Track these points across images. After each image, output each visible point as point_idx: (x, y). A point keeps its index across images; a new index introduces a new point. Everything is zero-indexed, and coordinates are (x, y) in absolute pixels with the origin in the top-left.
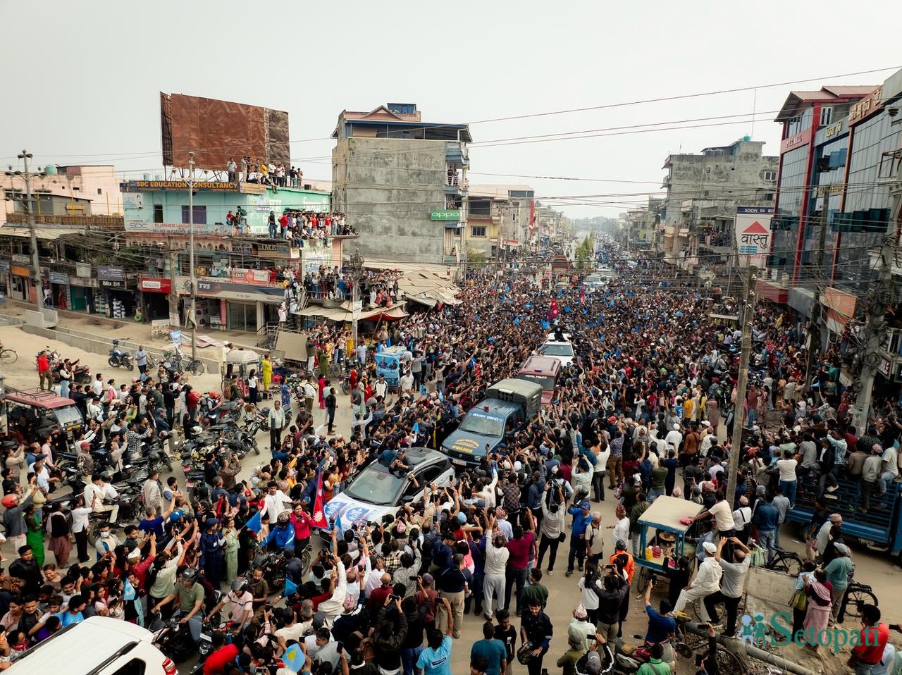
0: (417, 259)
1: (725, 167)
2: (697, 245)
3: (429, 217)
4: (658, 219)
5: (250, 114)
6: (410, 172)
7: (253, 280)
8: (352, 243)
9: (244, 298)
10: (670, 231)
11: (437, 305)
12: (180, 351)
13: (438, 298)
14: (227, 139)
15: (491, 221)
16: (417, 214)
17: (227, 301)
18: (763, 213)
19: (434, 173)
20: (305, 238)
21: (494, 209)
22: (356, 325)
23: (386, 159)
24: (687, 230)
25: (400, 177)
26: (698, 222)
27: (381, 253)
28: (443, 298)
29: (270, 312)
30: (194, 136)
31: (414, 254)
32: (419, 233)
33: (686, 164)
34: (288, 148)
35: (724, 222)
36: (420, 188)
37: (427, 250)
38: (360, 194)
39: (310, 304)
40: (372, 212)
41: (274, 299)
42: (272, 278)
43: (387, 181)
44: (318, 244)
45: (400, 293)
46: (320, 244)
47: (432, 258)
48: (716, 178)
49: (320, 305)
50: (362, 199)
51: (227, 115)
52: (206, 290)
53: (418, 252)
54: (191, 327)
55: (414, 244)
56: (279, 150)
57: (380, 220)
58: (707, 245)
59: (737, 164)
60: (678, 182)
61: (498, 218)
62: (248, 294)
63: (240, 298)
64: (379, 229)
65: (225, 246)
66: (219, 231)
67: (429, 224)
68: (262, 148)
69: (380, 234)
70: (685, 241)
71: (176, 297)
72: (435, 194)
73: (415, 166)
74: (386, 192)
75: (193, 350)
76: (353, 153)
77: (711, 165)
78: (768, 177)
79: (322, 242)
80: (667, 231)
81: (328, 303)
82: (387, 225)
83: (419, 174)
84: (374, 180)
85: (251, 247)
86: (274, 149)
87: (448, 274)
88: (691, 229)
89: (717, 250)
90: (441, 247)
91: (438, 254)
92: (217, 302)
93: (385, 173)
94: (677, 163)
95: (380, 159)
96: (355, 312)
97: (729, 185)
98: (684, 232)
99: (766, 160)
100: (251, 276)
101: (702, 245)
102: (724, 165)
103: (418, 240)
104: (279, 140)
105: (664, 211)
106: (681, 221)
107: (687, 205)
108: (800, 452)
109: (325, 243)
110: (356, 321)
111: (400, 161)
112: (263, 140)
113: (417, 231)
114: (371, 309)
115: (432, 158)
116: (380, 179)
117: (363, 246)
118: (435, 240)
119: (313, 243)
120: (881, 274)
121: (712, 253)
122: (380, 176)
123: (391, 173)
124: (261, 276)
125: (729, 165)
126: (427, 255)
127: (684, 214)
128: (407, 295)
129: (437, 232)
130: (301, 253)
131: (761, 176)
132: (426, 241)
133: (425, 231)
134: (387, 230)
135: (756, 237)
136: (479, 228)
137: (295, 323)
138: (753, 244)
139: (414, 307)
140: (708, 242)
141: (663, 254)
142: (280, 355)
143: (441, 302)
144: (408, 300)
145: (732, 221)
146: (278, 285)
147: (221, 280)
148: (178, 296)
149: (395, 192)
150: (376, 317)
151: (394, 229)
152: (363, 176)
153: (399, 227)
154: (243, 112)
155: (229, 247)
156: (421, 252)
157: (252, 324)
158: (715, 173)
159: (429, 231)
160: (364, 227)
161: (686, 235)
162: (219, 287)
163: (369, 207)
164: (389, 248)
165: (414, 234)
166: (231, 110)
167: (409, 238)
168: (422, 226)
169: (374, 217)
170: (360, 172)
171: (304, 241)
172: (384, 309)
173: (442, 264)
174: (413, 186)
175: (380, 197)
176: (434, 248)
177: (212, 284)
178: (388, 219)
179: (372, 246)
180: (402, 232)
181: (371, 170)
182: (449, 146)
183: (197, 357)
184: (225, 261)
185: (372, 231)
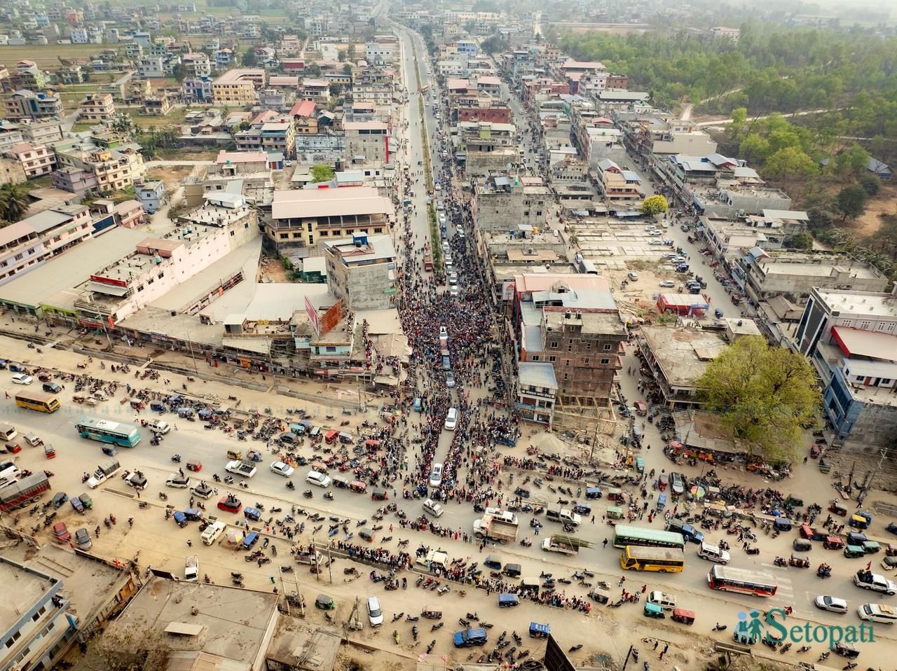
3: (383, 292)
6: (374, 277)
16: (378, 292)
19: (384, 276)
23: (364, 273)
25: (370, 280)
27: (364, 309)
28: (408, 353)
31: (378, 307)
36: (379, 282)
37: (383, 304)
43: (365, 282)
47: (385, 307)
49: (381, 376)
50: (355, 290)
55: (377, 303)
57: (363, 296)
59: (512, 197)
64: (363, 300)
67: (383, 295)
69: (363, 302)
72: (385, 284)
73: (376, 275)
74: (365, 286)
76: (350, 274)
77: (499, 199)
82: (366, 298)
83: (378, 277)
84: (359, 282)
90: (388, 302)
91: (388, 306)
93: (364, 279)
94: (482, 198)
95: (362, 274)
97: (508, 208)
102: (505, 198)
103: (379, 302)
104: (344, 306)
111: (370, 273)
113: (378, 298)
115: (383, 271)
116: (362, 282)
117: (357, 307)
118: (386, 300)
122: (362, 280)
123: (366, 279)
124: (361, 369)
126: (383, 306)
128: (402, 361)
129: (386, 297)
132: (382, 301)
133: (381, 298)
134: (366, 300)
139: (406, 367)
144: (403, 364)
147: (346, 370)
149: (368, 286)
151: (369, 299)
152: (355, 282)
153: (371, 298)
156: (380, 305)
159: (383, 297)
160: (356, 300)
163: (358, 293)
164: (367, 306)
165: (377, 300)
167: (375, 301)
168: (380, 296)
169: (360, 296)
173: (390, 309)
174: (376, 282)
175: (363, 289)
176: (385, 303)
178: (366, 296)
179: (360, 307)
180: (373, 300)
181: (358, 279)
182: (390, 265)
185: (360, 301)
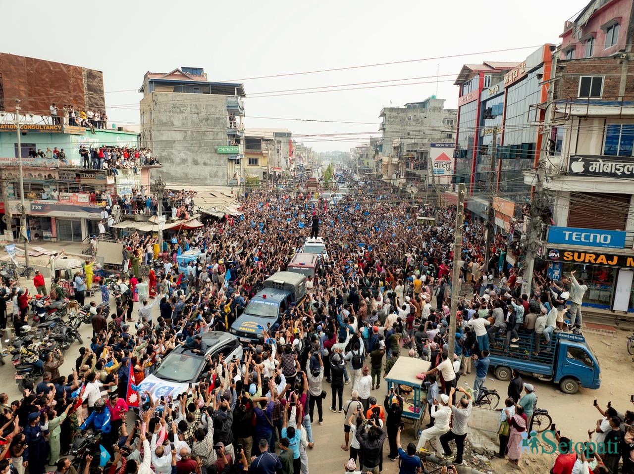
0: (208, 182)
1: (420, 116)
2: (404, 169)
3: (216, 151)
4: (377, 152)
5: (71, 72)
6: (200, 118)
7: (77, 202)
8: (157, 171)
9: (70, 216)
10: (386, 160)
11: (224, 216)
12: (14, 261)
13: (225, 211)
14: (52, 91)
15: (261, 154)
16: (207, 149)
17: (56, 219)
18: (447, 147)
19: (219, 119)
20: (118, 168)
21: (263, 145)
22: (161, 234)
23: (182, 109)
24: (397, 159)
25: (192, 122)
26: (404, 154)
27: (181, 178)
28: (228, 210)
29: (92, 226)
30: (22, 88)
31: (206, 179)
32: (209, 163)
33: (394, 114)
34: (103, 99)
35: (422, 153)
36: (209, 130)
37: (216, 176)
38: (162, 134)
39: (124, 219)
40: (172, 148)
41: (94, 216)
42: (92, 200)
43: (183, 124)
44: (129, 172)
45: (195, 208)
46: (131, 172)
47: (219, 182)
48: (414, 124)
49: (133, 219)
50: (164, 138)
51: (51, 72)
52: (38, 211)
53: (209, 177)
54: (24, 241)
55: (206, 171)
56: (95, 101)
57: (179, 153)
58: (411, 169)
59: (428, 114)
60: (389, 126)
61: (267, 152)
62: (73, 213)
63: (67, 216)
64: (178, 160)
65: (53, 175)
66: (47, 164)
67: (217, 157)
68: (82, 99)
69: (179, 164)
70: (396, 166)
71: (9, 217)
72: (220, 134)
73: (204, 114)
74: (183, 133)
75: (26, 259)
76: (156, 104)
77: (411, 115)
78: (448, 123)
79: (133, 171)
80: (384, 160)
81: (138, 218)
82: (184, 157)
83: (207, 120)
84: (173, 124)
85: (75, 176)
86: (92, 100)
87: (232, 193)
88: (400, 158)
89: (418, 172)
90: (226, 173)
91: (224, 178)
92: (49, 219)
93: (181, 118)
94: (389, 113)
95: (177, 109)
96: (160, 224)
97: (423, 129)
98: (395, 160)
99: (447, 112)
100: (75, 198)
101: (408, 170)
103: (208, 168)
104: (95, 91)
105: (381, 146)
106: (393, 153)
107: (397, 142)
108: (493, 316)
109: (135, 172)
110: (161, 231)
111: (193, 110)
112: (82, 92)
113: (207, 161)
114: (173, 221)
115: (216, 108)
116: (177, 123)
117: (167, 173)
118: (221, 168)
119: (125, 172)
120: (536, 188)
121: (415, 174)
122: (177, 120)
123: (186, 118)
124: (83, 198)
125: (423, 115)
126: (215, 179)
127: (395, 148)
128: (201, 210)
129: (222, 162)
130: (115, 180)
131: (444, 122)
132: (215, 169)
133: (213, 162)
134: (184, 161)
135: (444, 163)
136: (253, 159)
137: (113, 234)
138: (442, 168)
139: (207, 219)
140: (412, 167)
141: (381, 176)
142: (100, 260)
143: (227, 214)
144: (202, 213)
145: (427, 152)
146: (98, 205)
147: (51, 202)
148: (11, 216)
149: (189, 133)
150: (178, 227)
151: (190, 160)
152: (164, 121)
153: (194, 159)
154: (65, 70)
155: (56, 176)
156: (211, 177)
157: (78, 235)
158: (414, 120)
159: (216, 161)
160: (166, 159)
161: (397, 163)
162: (49, 208)
163: (170, 143)
164: (186, 175)
165: (205, 164)
166: (54, 68)
167: (201, 167)
168: (211, 158)
169: (173, 151)
170: (162, 118)
171: (118, 170)
172: (183, 221)
173: (227, 186)
174: (203, 128)
175: (178, 136)
176: (220, 174)
177: (43, 206)
178: (184, 153)
179: (173, 173)
180: (196, 163)
181: (171, 116)
182: (230, 99)
183: (30, 265)
184: (54, 187)
185: (172, 162)
